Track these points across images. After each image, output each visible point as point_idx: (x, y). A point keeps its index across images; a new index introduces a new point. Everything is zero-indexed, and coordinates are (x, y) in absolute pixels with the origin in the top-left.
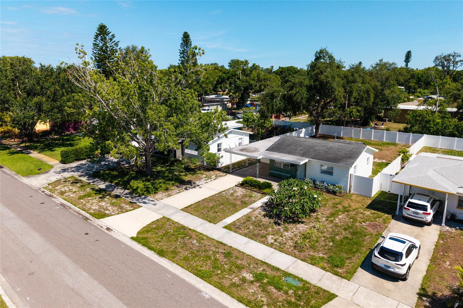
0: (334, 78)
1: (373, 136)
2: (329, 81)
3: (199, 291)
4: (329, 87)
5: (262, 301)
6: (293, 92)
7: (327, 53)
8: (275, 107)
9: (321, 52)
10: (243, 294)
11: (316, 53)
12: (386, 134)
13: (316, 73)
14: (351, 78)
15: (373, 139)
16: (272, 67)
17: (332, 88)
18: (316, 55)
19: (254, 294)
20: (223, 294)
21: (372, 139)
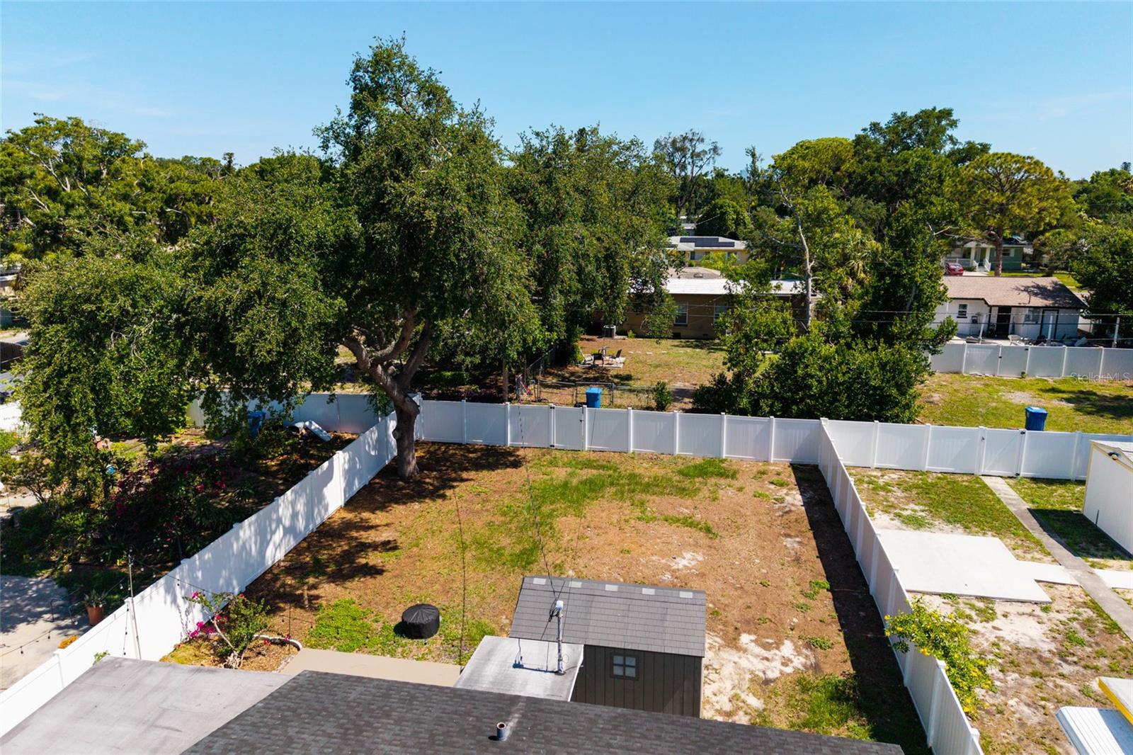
0: (483, 198)
1: (634, 434)
2: (458, 218)
4: (457, 256)
6: (229, 290)
7: (411, 72)
8: (116, 388)
9: (383, 61)
11: (358, 67)
12: (681, 424)
13: (369, 170)
14: (545, 199)
15: (636, 446)
16: (230, 155)
17: (475, 257)
18: (355, 79)
21: (632, 449)
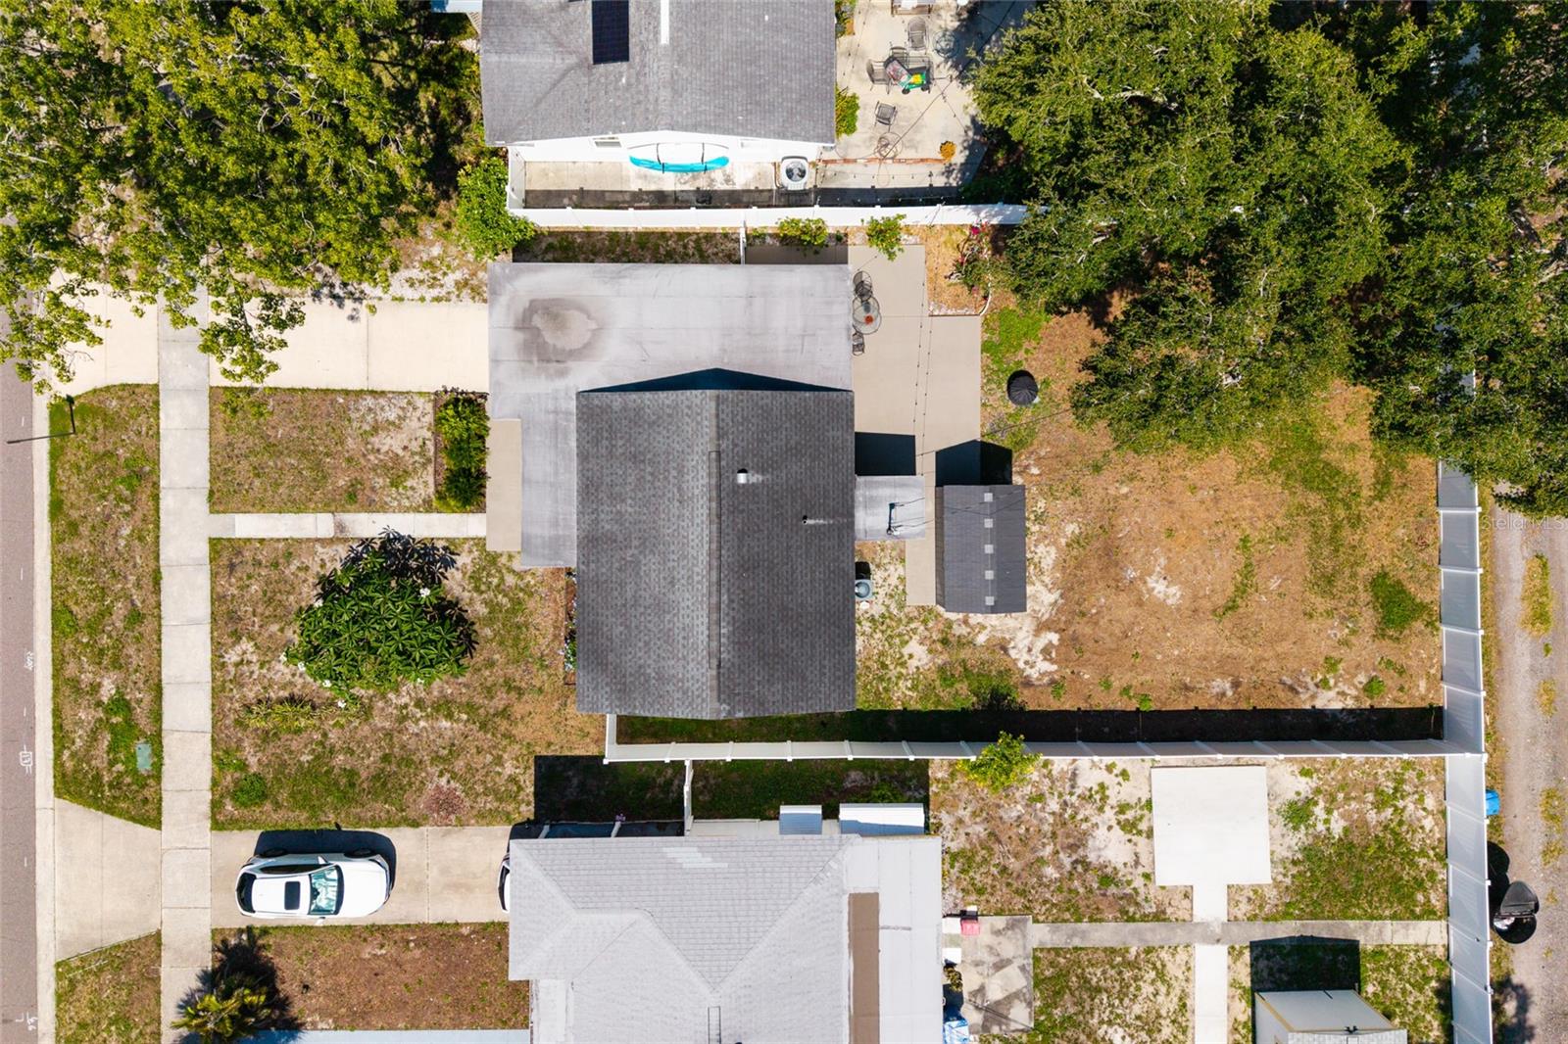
3: (30, 646)
5: (73, 743)
10: (67, 710)
19: (79, 723)
20: (50, 682)
